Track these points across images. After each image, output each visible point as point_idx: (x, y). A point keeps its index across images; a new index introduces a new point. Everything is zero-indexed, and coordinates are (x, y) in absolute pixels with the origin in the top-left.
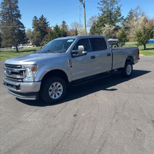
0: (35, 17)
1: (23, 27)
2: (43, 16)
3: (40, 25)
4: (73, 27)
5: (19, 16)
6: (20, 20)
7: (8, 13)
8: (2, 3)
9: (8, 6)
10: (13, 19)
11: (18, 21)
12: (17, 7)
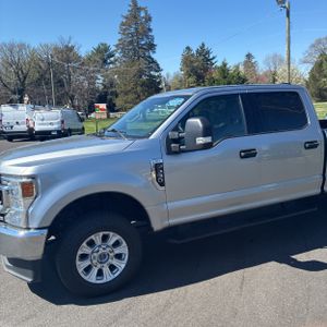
0: (188, 48)
1: (158, 69)
2: (203, 45)
3: (195, 65)
4: (268, 64)
5: (152, 46)
6: (153, 56)
7: (131, 43)
8: (123, 24)
9: (133, 30)
10: (141, 53)
11: (150, 57)
12: (150, 30)
